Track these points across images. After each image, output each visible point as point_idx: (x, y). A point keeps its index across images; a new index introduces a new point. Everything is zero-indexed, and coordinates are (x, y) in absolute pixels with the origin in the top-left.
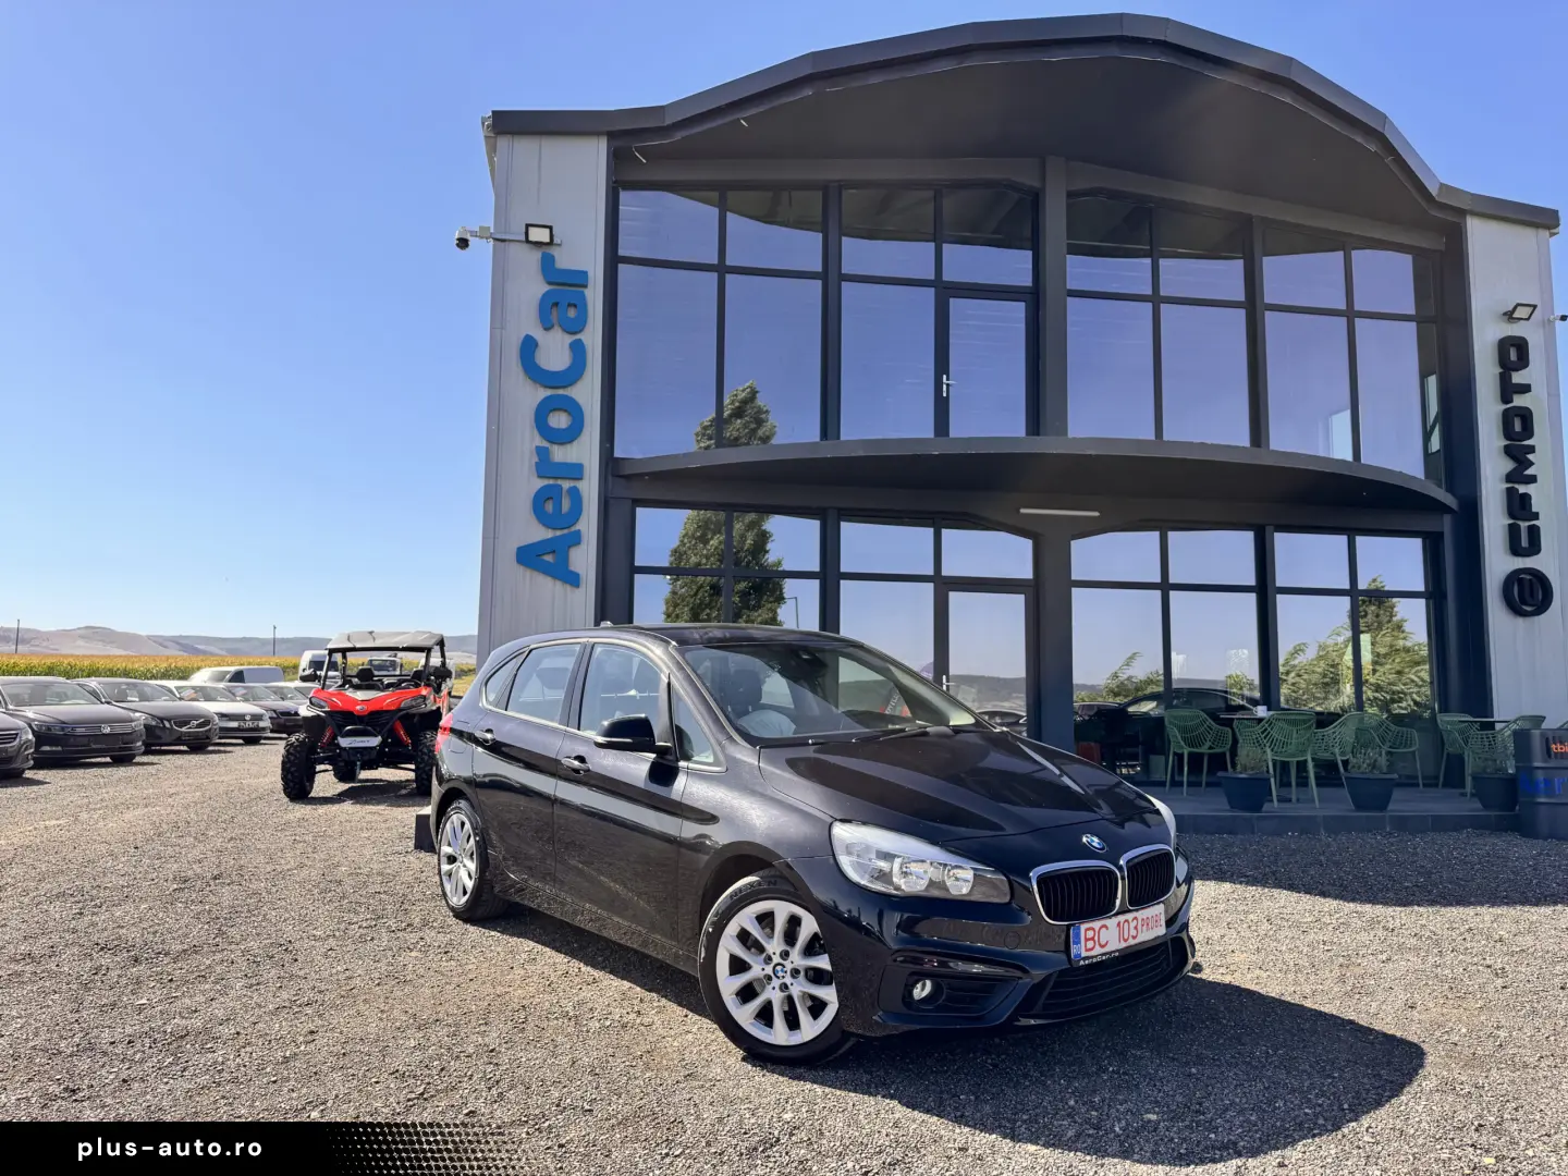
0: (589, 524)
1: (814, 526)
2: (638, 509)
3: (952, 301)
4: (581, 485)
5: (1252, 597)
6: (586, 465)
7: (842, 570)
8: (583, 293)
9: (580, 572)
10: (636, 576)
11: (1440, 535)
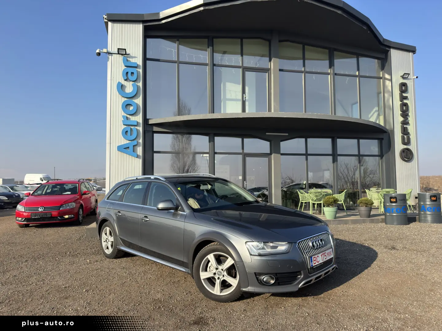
1: (206, 138)
3: (246, 72)
4: (137, 127)
5: (331, 157)
6: (138, 121)
7: (215, 152)
10: (155, 154)
11: (382, 139)
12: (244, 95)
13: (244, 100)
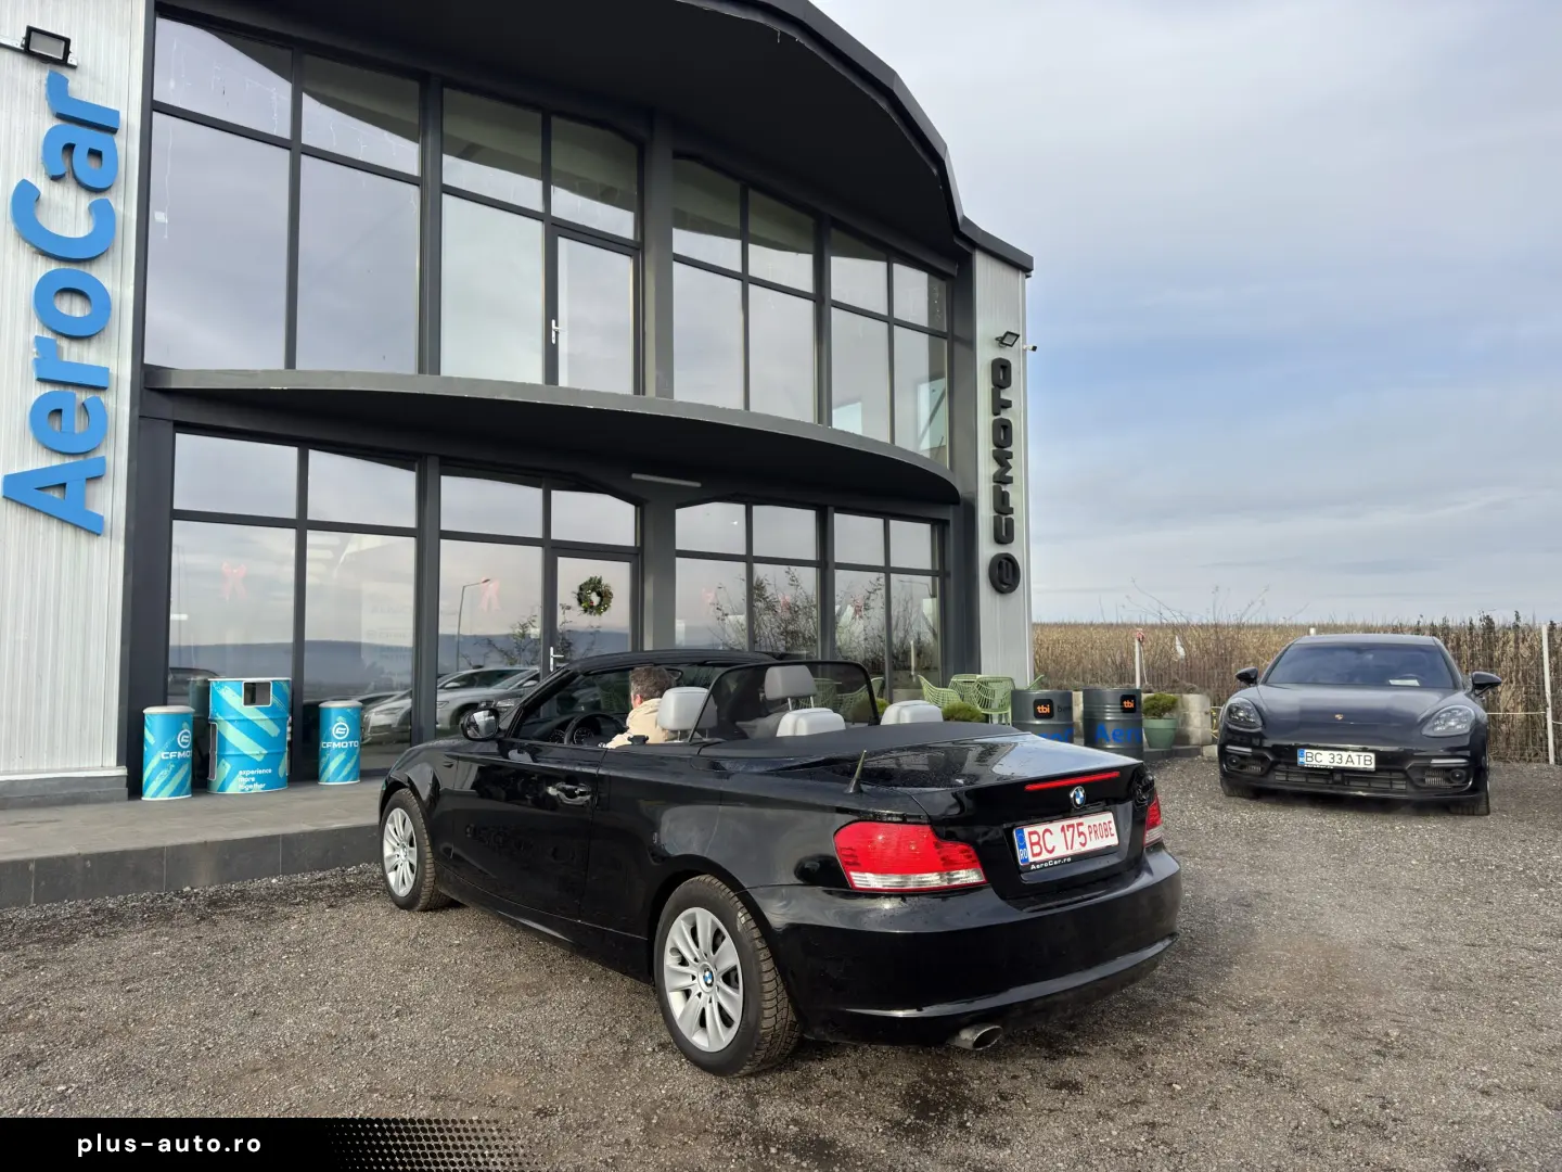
2: (179, 436)
3: (560, 240)
4: (108, 399)
6: (113, 371)
7: (442, 528)
9: (104, 514)
10: (175, 522)
11: (945, 523)
12: (553, 322)
13: (554, 341)
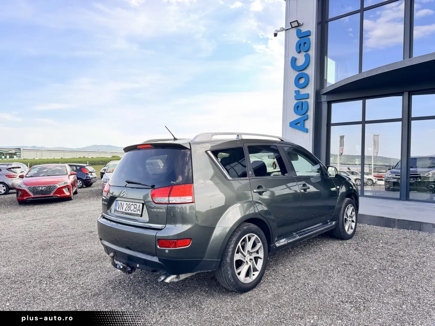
0: (311, 113)
2: (332, 104)
4: (309, 100)
6: (310, 93)
8: (309, 39)
9: (307, 128)
